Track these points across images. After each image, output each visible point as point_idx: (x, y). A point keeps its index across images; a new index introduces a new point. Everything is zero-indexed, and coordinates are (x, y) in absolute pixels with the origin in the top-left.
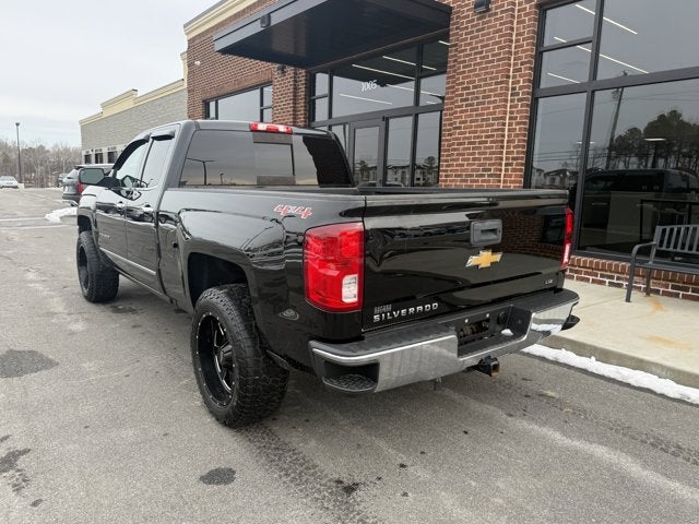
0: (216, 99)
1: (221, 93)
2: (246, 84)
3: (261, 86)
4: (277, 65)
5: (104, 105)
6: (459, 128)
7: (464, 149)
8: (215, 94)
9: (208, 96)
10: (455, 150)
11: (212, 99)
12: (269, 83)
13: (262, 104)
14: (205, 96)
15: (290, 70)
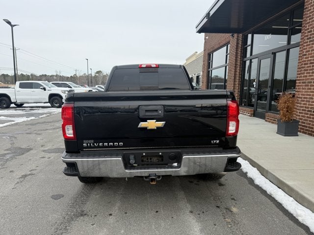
0: (213, 53)
1: (213, 49)
2: (221, 44)
3: (227, 44)
4: (230, 34)
5: (187, 60)
6: (306, 55)
7: (308, 67)
10: (303, 67)
11: (211, 53)
12: (229, 42)
13: (227, 52)
14: (209, 52)
15: (236, 35)
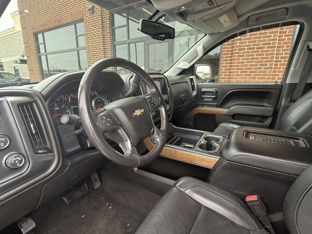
0: (43, 32)
3: (75, 23)
8: (41, 29)
9: (37, 30)
11: (40, 32)
12: (82, 20)
13: (76, 34)
14: (34, 31)
